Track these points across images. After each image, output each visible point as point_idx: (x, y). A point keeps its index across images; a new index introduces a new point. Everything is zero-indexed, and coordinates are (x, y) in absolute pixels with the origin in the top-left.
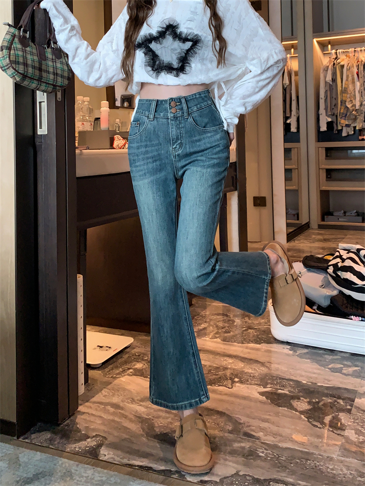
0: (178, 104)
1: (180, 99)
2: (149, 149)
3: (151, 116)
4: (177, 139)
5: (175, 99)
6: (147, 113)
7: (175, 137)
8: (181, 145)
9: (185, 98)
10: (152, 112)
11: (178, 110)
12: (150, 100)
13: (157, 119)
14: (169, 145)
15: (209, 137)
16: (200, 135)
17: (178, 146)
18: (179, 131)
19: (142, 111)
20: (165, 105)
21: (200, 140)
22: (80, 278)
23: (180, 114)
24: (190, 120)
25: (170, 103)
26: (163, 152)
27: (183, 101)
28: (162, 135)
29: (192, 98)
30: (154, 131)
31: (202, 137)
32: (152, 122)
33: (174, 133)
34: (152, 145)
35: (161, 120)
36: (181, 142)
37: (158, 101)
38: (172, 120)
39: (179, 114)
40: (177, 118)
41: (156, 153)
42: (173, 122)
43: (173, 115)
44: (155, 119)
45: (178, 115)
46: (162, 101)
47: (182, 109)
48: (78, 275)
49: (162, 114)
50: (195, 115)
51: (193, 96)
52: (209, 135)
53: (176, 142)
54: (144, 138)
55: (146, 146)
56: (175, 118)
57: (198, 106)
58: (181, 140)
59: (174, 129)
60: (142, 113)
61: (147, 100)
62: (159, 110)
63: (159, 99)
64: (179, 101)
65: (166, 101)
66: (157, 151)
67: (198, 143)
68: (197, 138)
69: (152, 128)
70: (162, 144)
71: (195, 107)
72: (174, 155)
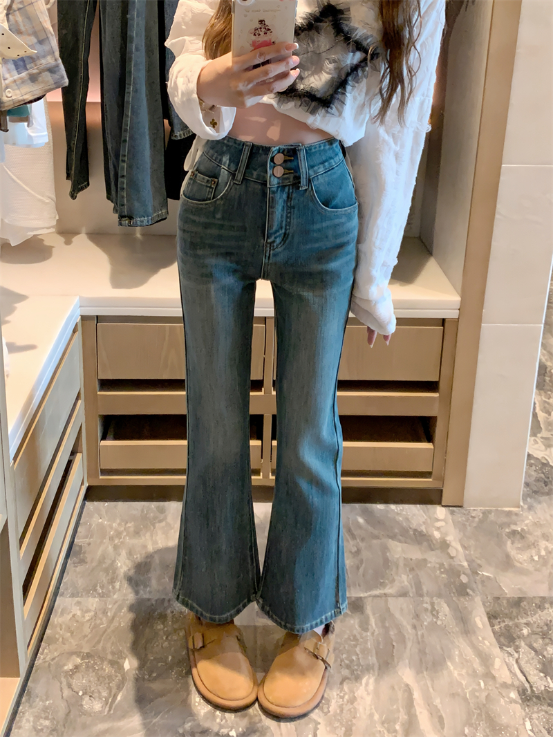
0: (287, 158)
1: (295, 150)
9: (307, 149)
10: (242, 168)
12: (240, 142)
14: (261, 234)
25: (273, 157)
26: (246, 243)
28: (250, 214)
29: (318, 149)
31: (325, 224)
34: (231, 228)
36: (285, 233)
37: (252, 146)
40: (283, 187)
41: (234, 243)
45: (286, 182)
50: (320, 181)
51: (320, 147)
56: (280, 188)
57: (326, 164)
61: (235, 141)
62: (252, 164)
64: (291, 153)
68: (316, 226)
69: (237, 197)
70: (248, 230)
71: (321, 166)
72: (267, 255)
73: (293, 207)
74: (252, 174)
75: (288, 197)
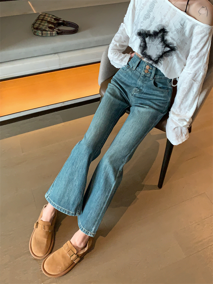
0: (150, 68)
3: (134, 67)
5: (150, 65)
11: (149, 73)
13: (136, 71)
17: (138, 90)
18: (142, 84)
19: (132, 62)
24: (152, 82)
25: (146, 66)
27: (154, 69)
30: (131, 76)
31: (154, 91)
32: (133, 71)
33: (139, 84)
35: (138, 72)
37: (141, 60)
38: (142, 77)
43: (144, 74)
44: (135, 71)
45: (147, 76)
46: (143, 61)
47: (151, 73)
49: (140, 69)
50: (157, 80)
52: (158, 92)
53: (139, 87)
54: (127, 76)
56: (145, 76)
57: (161, 76)
58: (142, 88)
59: (140, 82)
61: (137, 57)
62: (140, 66)
68: (151, 91)
69: (131, 74)
70: (132, 85)
71: (159, 76)
72: (133, 94)
73: (146, 84)
74: (139, 69)
75: (145, 80)
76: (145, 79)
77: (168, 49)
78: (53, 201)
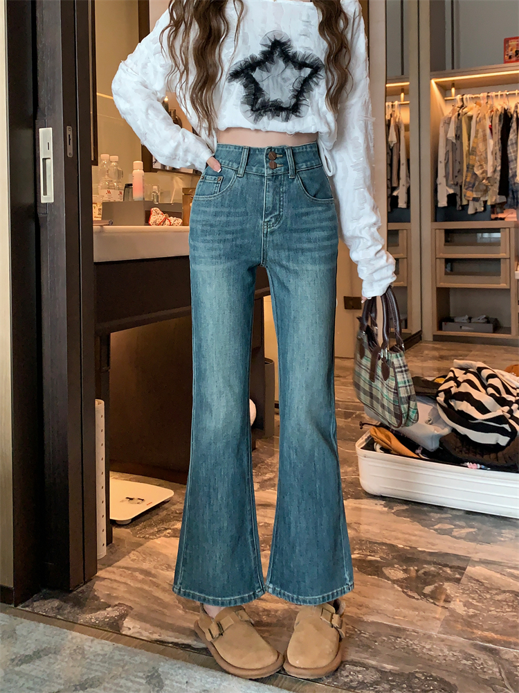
0: (278, 156)
1: (283, 150)
2: (232, 219)
3: (242, 170)
4: (274, 209)
5: (275, 149)
6: (235, 166)
7: (271, 206)
8: (278, 218)
9: (292, 149)
10: (243, 165)
11: (278, 165)
12: (240, 147)
13: (247, 175)
14: (259, 216)
15: (319, 212)
16: (308, 206)
17: (273, 220)
18: (278, 198)
19: (227, 162)
20: (260, 157)
21: (307, 214)
22: (100, 405)
23: (283, 171)
24: (297, 182)
25: (267, 154)
26: (248, 226)
27: (289, 153)
28: (250, 200)
29: (301, 150)
30: (242, 193)
31: (310, 209)
32: (240, 179)
33: (271, 199)
34: (236, 214)
35: (252, 177)
36: (279, 214)
37: (250, 149)
38: (269, 180)
39: (280, 169)
40: (277, 176)
41: (239, 227)
42: (271, 183)
43: (271, 172)
44: (245, 176)
45: (279, 173)
46: (255, 150)
47: (285, 163)
48: (97, 401)
49: (254, 169)
50: (304, 175)
51: (303, 149)
52: (320, 209)
53: (271, 213)
54: (227, 202)
55: (229, 214)
56: (275, 177)
57: (309, 163)
58: (280, 212)
59: (271, 194)
60: (229, 164)
61: (235, 147)
62: (251, 162)
63: (251, 146)
64: (281, 152)
65: (261, 150)
66: (241, 223)
67: (304, 218)
68: (304, 210)
69: (240, 188)
70: (249, 214)
71: (304, 164)
73: (285, 192)
74: (252, 169)
75: (280, 185)
76: (278, 183)
77: (308, 71)
78: (199, 592)
